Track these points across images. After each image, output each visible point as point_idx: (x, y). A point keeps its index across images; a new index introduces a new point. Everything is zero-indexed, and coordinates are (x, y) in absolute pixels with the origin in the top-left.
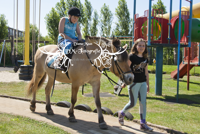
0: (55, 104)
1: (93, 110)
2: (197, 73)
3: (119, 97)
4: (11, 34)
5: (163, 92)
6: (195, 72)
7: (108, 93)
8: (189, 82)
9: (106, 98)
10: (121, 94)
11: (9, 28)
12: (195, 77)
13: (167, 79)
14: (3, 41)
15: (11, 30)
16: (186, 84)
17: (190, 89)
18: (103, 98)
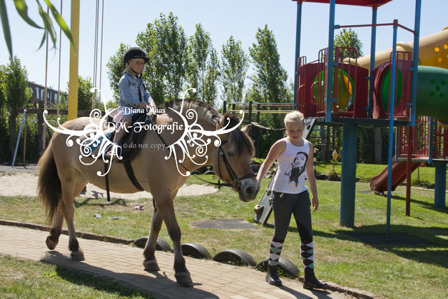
0: (133, 241)
1: (213, 256)
2: (425, 180)
3: (264, 229)
4: (38, 97)
5: (356, 219)
6: (418, 178)
7: (242, 220)
8: (408, 200)
9: (238, 230)
10: (268, 222)
11: (33, 86)
12: (421, 188)
13: (362, 192)
14: (23, 112)
15: (37, 89)
16: (404, 203)
17: (411, 214)
18: (233, 230)
